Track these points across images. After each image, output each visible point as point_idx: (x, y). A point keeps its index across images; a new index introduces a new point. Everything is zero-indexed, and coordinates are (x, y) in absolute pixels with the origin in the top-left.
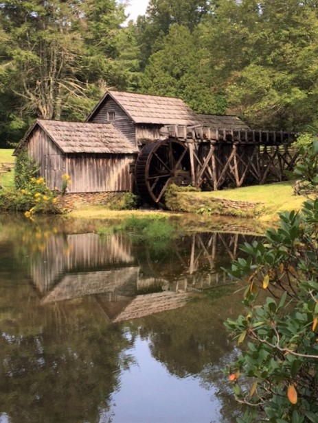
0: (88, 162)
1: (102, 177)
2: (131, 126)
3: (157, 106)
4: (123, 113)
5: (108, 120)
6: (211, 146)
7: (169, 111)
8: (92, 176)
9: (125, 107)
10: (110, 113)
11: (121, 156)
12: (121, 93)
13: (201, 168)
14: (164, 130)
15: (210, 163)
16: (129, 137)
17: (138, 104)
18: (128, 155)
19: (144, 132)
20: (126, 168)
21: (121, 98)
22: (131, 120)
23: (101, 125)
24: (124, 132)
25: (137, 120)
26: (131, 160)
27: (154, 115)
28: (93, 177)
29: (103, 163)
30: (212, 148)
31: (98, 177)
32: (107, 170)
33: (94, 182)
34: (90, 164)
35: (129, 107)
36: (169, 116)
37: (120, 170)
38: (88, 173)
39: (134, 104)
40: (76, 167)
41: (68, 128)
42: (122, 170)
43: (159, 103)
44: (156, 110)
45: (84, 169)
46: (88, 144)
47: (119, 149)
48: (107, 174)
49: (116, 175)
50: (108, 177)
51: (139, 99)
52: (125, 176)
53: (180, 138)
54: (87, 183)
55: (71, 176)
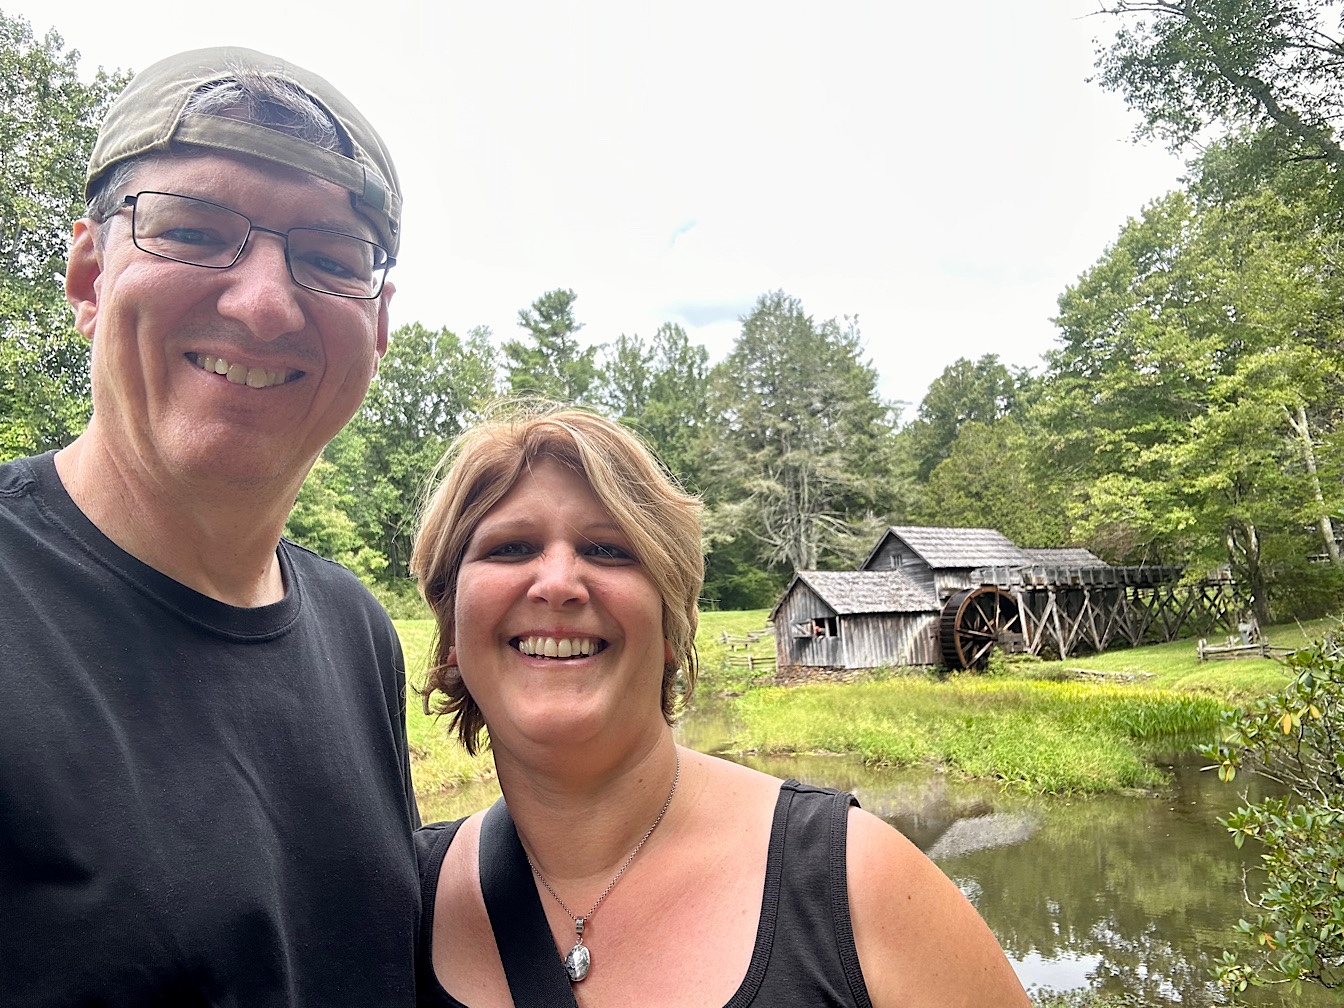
0: (870, 625)
1: (891, 646)
2: (927, 573)
3: (961, 542)
4: (916, 555)
5: (892, 565)
6: (1050, 594)
7: (980, 548)
8: (878, 644)
9: (916, 548)
10: (894, 557)
11: (917, 614)
12: (908, 528)
13: (1036, 626)
14: (975, 574)
15: (1050, 618)
16: (926, 588)
17: (934, 542)
18: (927, 613)
19: (946, 578)
20: (925, 630)
21: (908, 535)
22: (926, 564)
23: (883, 574)
24: (918, 581)
25: (935, 564)
26: (932, 619)
27: (957, 555)
28: (880, 646)
29: (892, 626)
30: (1052, 596)
31: (886, 645)
32: (898, 633)
33: (881, 652)
34: (874, 628)
35: (922, 547)
36: (981, 555)
37: (916, 633)
38: (872, 641)
39: (928, 541)
40: (855, 633)
41: (840, 581)
42: (920, 634)
43: (963, 537)
44: (961, 548)
45: (866, 635)
46: (869, 600)
47: (912, 604)
48: (899, 641)
49: (911, 642)
50: (900, 646)
51: (934, 535)
52: (925, 642)
53: (1000, 585)
54: (872, 654)
55: (850, 645)
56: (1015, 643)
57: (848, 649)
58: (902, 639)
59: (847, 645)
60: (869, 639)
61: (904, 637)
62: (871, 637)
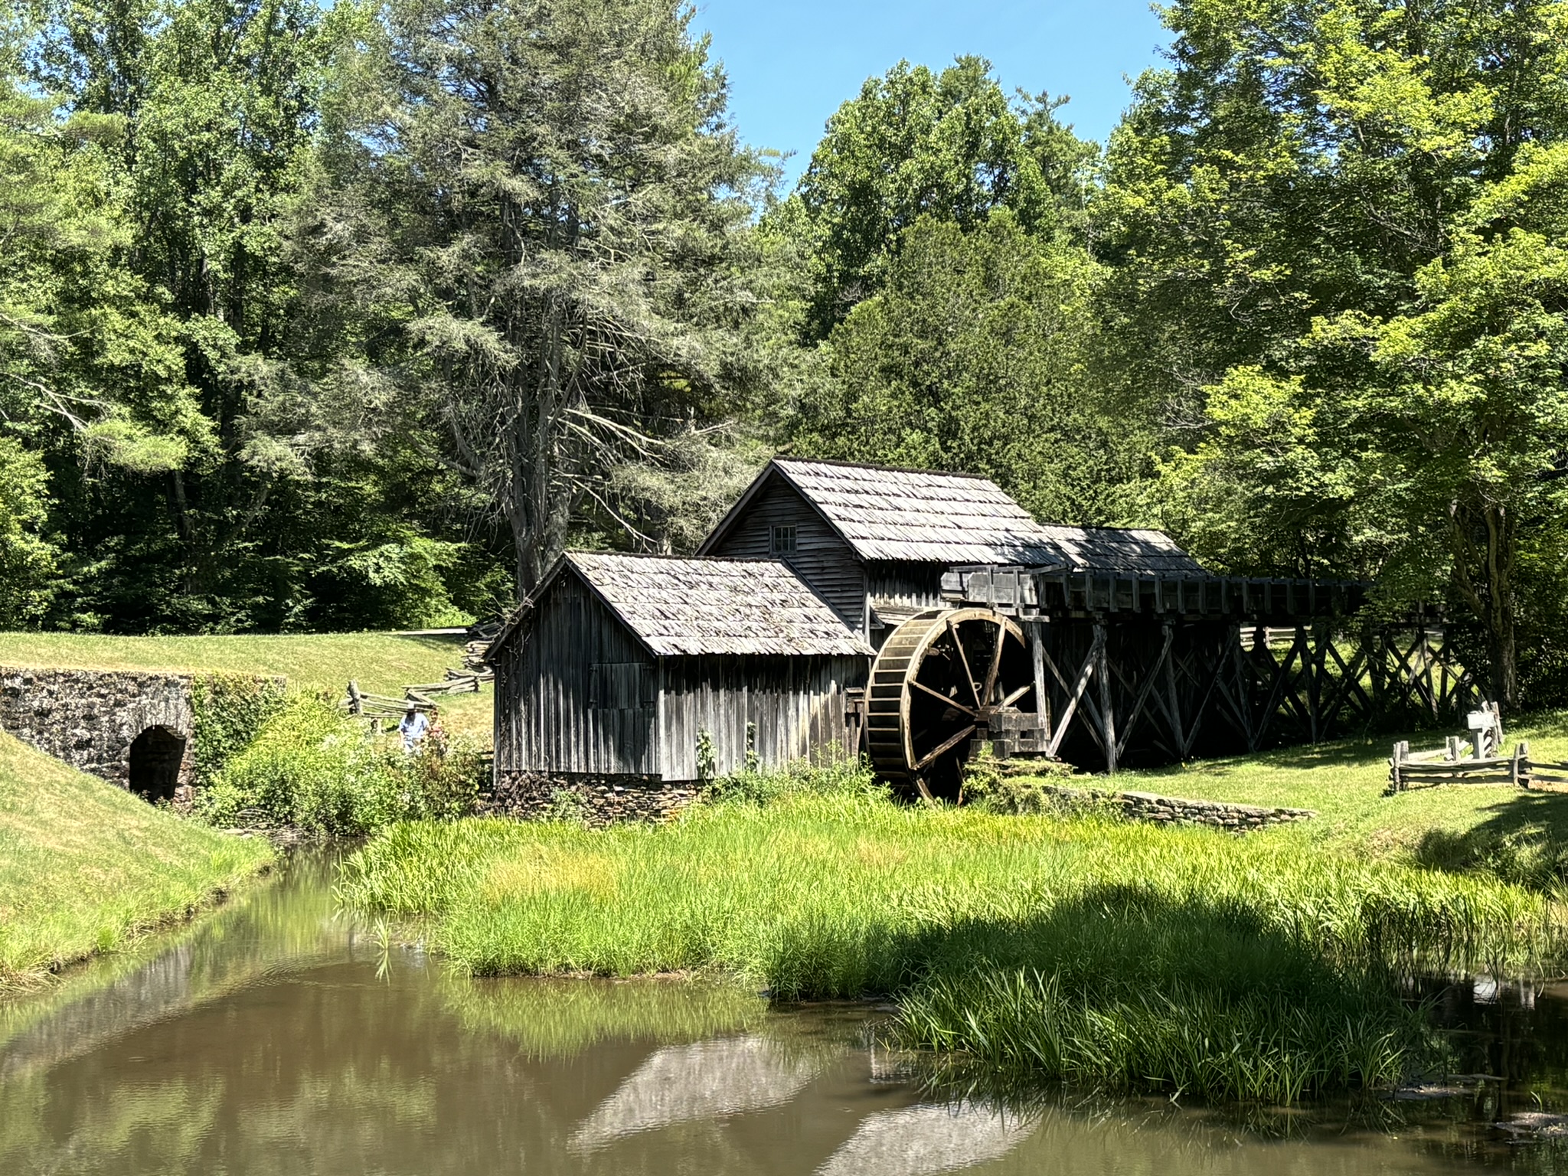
1: (758, 737)
2: (850, 571)
3: (922, 505)
4: (828, 528)
5: (771, 549)
6: (1096, 629)
7: (958, 520)
8: (734, 724)
9: (830, 512)
10: (777, 530)
11: (821, 662)
12: (814, 467)
13: (1064, 700)
14: (948, 580)
17: (863, 499)
18: (842, 659)
21: (814, 481)
22: (850, 550)
23: (750, 567)
25: (868, 550)
27: (916, 533)
30: (1099, 634)
31: (751, 727)
32: (779, 705)
34: (729, 690)
35: (841, 511)
36: (962, 535)
37: (816, 709)
38: (722, 718)
39: (853, 499)
41: (659, 579)
42: (826, 707)
43: (925, 492)
44: (921, 518)
48: (781, 722)
49: (804, 724)
50: (781, 730)
51: (867, 486)
52: (833, 725)
53: (1001, 605)
54: (720, 748)
55: (674, 728)
56: (1023, 735)
57: (669, 736)
58: (786, 717)
59: (668, 728)
60: (718, 715)
61: (792, 712)
62: (722, 712)
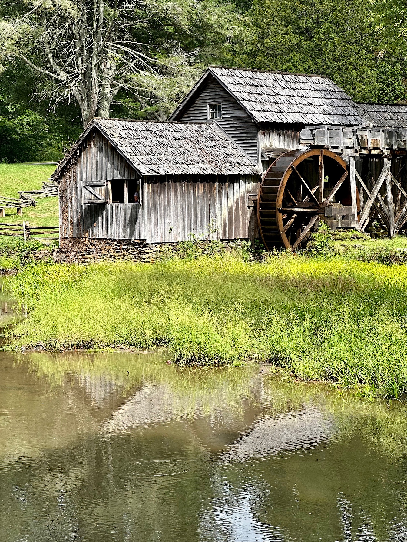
0: (179, 190)
1: (201, 217)
2: (250, 128)
3: (292, 92)
4: (237, 105)
5: (209, 117)
6: (386, 160)
7: (312, 101)
8: (186, 215)
9: (239, 96)
10: (212, 107)
11: (234, 179)
12: (231, 72)
14: (305, 133)
16: (246, 147)
17: (260, 90)
18: (247, 178)
19: (271, 135)
20: (243, 198)
21: (230, 80)
22: (250, 117)
23: (196, 127)
24: (237, 138)
25: (260, 117)
26: (251, 185)
27: (287, 108)
28: (189, 216)
29: (204, 192)
30: (388, 164)
31: (196, 215)
32: (210, 201)
33: (189, 224)
34: (183, 194)
35: (245, 96)
36: (313, 109)
37: (232, 202)
38: (179, 209)
39: (253, 89)
40: (160, 199)
41: (145, 134)
42: (237, 203)
43: (293, 85)
44: (291, 100)
45: (172, 203)
46: (178, 159)
47: (230, 167)
48: (212, 210)
49: (225, 212)
50: (212, 215)
51: (261, 82)
52: (241, 213)
53: (332, 147)
54: (178, 225)
55: (152, 215)
56: (343, 217)
57: (150, 219)
58: (215, 208)
59: (150, 214)
60: (177, 208)
61: (218, 206)
62: (179, 205)
